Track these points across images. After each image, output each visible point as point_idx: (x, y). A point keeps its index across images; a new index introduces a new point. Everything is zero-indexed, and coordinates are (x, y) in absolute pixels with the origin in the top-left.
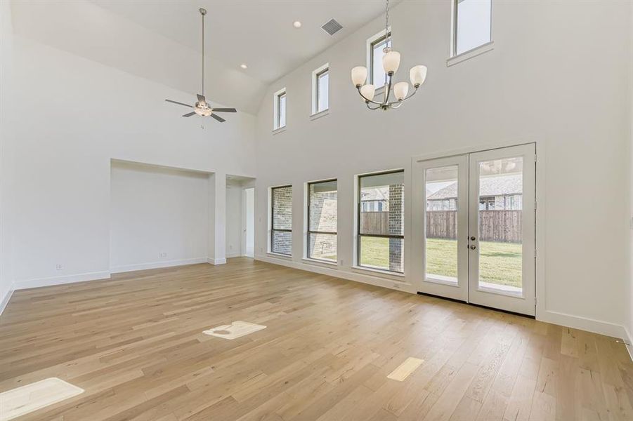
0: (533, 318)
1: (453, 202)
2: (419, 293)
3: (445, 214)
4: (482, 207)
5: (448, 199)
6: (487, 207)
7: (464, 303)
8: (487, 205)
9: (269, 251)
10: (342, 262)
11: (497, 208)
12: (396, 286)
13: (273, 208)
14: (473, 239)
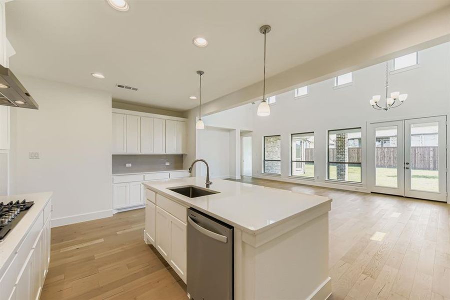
0: (446, 202)
1: (357, 141)
2: (371, 192)
3: (356, 149)
4: (378, 144)
5: (353, 139)
6: (382, 145)
7: (402, 196)
8: (382, 143)
9: (263, 172)
10: (318, 177)
11: (392, 145)
12: (357, 189)
13: (264, 148)
14: (407, 164)
